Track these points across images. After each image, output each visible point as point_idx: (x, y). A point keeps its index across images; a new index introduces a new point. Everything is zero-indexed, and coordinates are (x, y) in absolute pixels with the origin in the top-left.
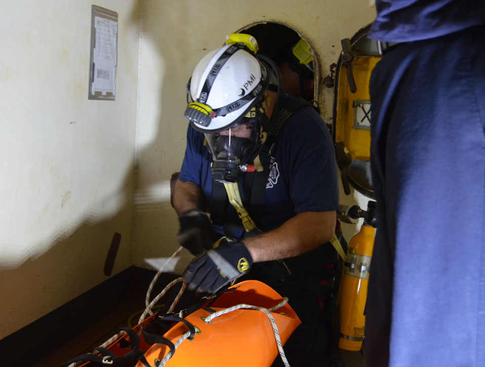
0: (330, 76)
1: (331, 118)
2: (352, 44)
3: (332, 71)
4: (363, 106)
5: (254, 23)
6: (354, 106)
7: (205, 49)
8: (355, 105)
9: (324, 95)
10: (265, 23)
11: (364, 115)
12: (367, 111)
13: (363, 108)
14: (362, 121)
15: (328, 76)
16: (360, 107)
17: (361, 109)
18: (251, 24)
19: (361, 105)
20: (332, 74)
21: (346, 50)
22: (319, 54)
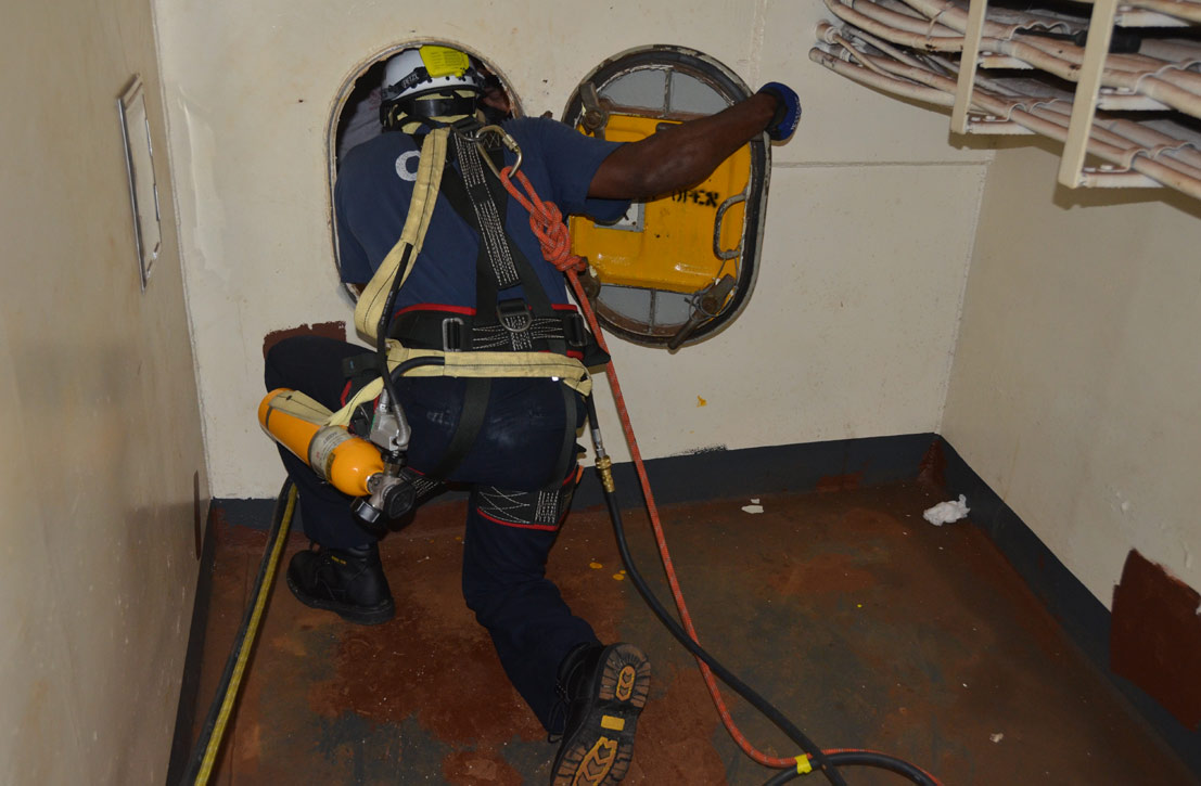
2: (597, 88)
7: (301, 101)
21: (590, 106)
22: (521, 97)
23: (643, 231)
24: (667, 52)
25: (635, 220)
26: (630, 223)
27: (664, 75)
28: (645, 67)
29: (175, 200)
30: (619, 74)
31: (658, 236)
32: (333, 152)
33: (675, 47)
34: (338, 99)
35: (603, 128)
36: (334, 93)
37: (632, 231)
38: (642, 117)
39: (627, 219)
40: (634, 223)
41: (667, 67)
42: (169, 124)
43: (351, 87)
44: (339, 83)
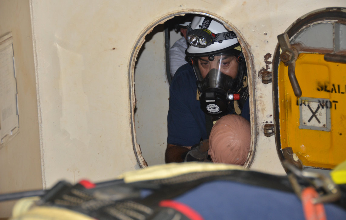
0: (265, 68)
1: (271, 116)
2: (290, 38)
3: (267, 63)
4: (309, 104)
5: (171, 15)
6: (297, 104)
7: (114, 49)
8: (300, 103)
9: (261, 90)
10: (184, 15)
11: (311, 114)
12: (314, 110)
13: (309, 106)
14: (309, 121)
15: (263, 68)
16: (305, 105)
17: (307, 107)
18: (168, 17)
19: (307, 103)
20: (267, 66)
21: (284, 48)
22: (250, 44)
23: (330, 131)
24: (334, 12)
25: (325, 124)
26: (321, 125)
27: (331, 26)
28: (320, 22)
29: (39, 107)
30: (305, 27)
31: (341, 134)
32: (132, 80)
33: (339, 9)
34: (135, 47)
35: (293, 62)
36: (133, 44)
37: (323, 131)
38: (320, 54)
39: (319, 122)
40: (324, 125)
41: (333, 21)
42: (37, 62)
43: (143, 40)
44: (136, 38)
